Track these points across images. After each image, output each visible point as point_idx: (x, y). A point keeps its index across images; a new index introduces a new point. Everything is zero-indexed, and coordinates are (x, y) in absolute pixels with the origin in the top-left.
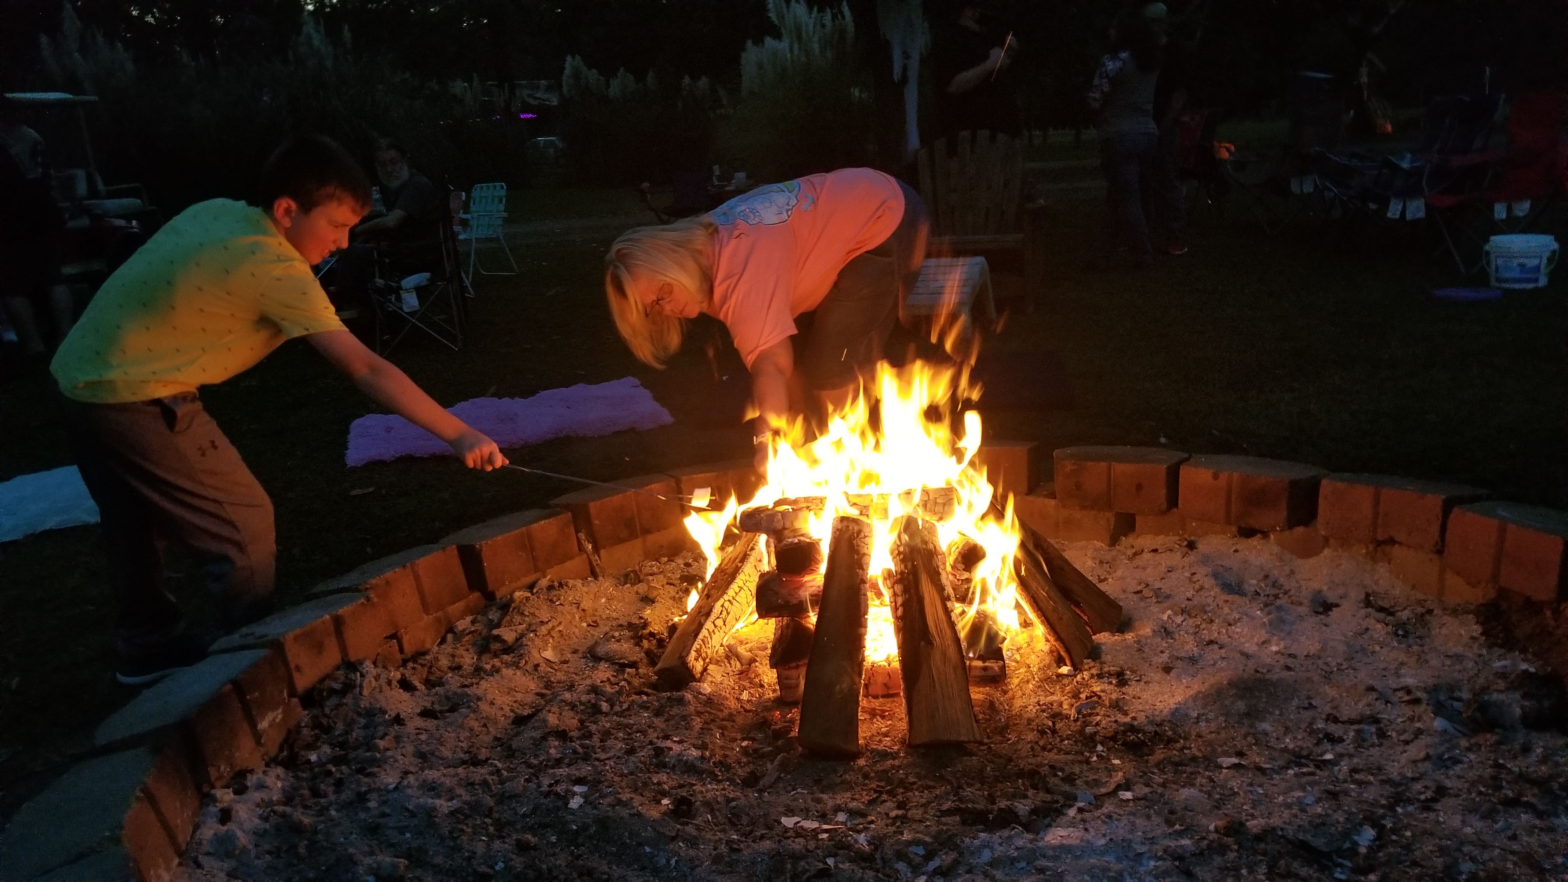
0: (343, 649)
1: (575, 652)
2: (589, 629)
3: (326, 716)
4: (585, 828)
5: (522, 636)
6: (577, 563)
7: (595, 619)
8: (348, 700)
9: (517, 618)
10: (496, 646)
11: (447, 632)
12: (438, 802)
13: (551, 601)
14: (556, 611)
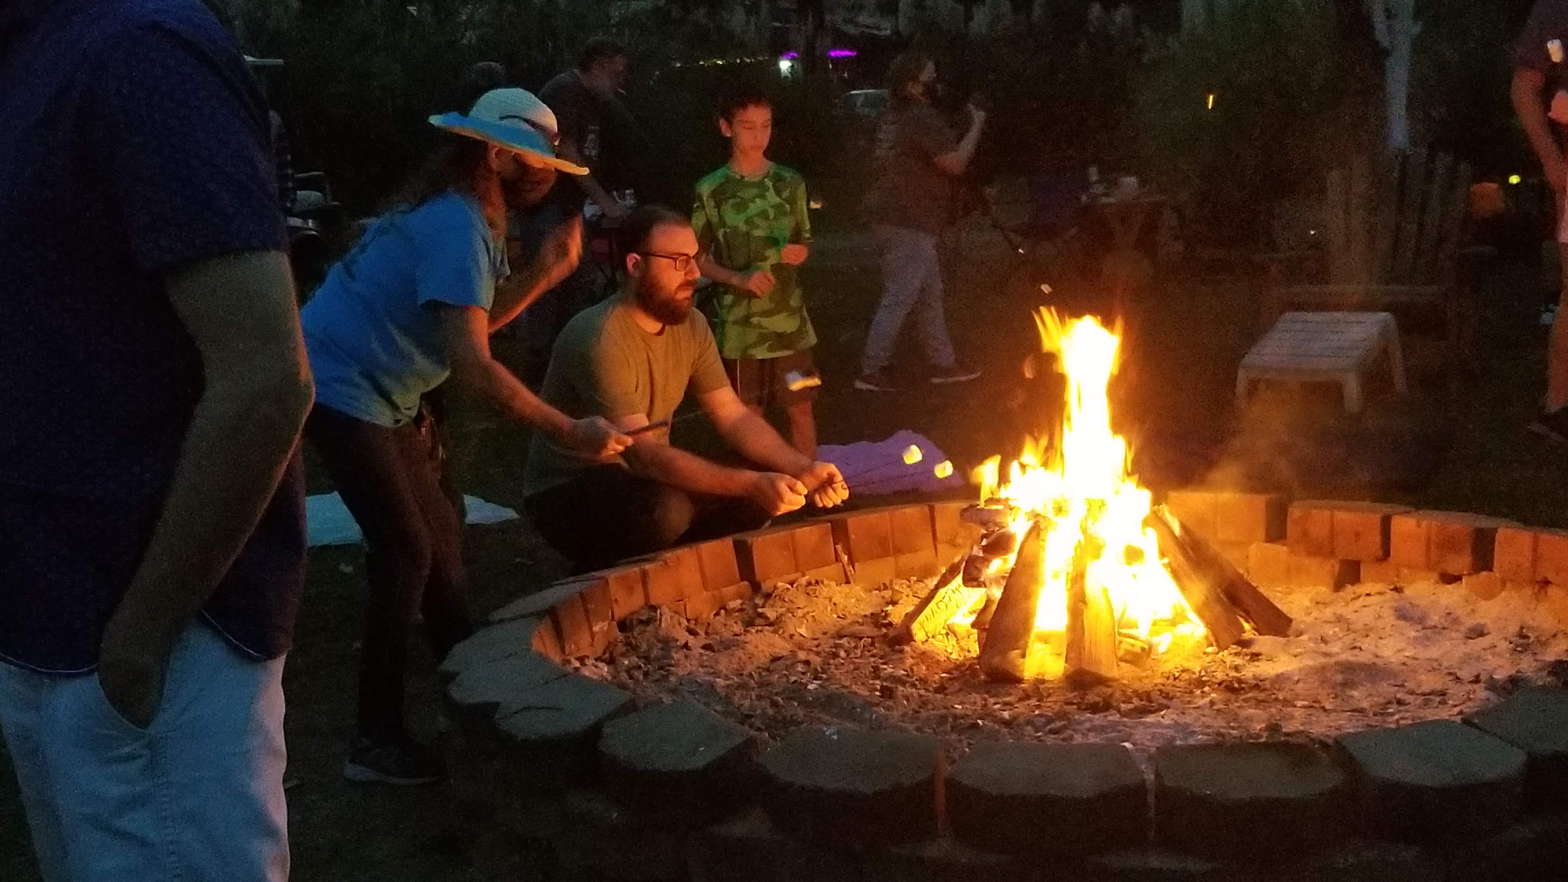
0: (647, 596)
1: (825, 633)
2: (838, 619)
3: (635, 638)
4: (818, 699)
5: (781, 615)
6: (833, 569)
7: (844, 613)
8: (650, 628)
9: (779, 603)
10: (760, 621)
11: (721, 609)
12: (718, 680)
13: (808, 594)
14: (811, 602)
